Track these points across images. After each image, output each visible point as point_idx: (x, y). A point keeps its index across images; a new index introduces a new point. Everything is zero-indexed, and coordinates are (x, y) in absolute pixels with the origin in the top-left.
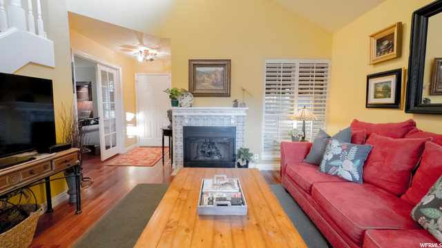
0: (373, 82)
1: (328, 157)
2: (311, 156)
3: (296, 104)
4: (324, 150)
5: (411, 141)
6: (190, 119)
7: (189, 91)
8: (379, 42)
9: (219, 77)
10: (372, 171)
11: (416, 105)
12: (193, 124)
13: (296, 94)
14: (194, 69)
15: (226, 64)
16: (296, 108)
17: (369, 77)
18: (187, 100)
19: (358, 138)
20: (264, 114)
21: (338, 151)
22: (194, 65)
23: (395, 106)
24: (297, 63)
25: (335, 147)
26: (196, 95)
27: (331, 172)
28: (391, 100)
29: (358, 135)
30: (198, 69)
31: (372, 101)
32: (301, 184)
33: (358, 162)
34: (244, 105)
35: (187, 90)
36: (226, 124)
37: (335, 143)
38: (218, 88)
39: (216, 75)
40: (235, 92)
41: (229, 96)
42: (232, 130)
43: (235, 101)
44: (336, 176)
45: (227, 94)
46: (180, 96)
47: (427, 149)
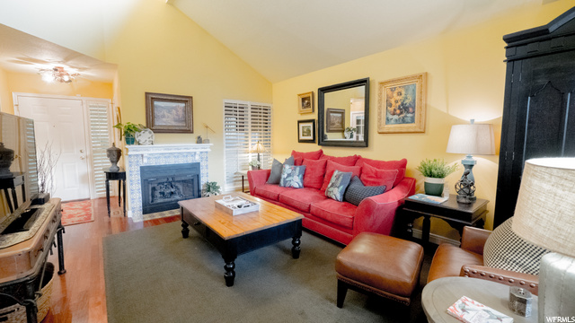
0: (301, 125)
1: (284, 176)
2: (272, 178)
3: (250, 139)
4: (281, 172)
5: (322, 161)
6: (149, 158)
7: (147, 127)
8: (303, 100)
9: (181, 113)
10: (307, 179)
11: (322, 141)
12: (153, 163)
13: (250, 131)
14: (152, 104)
15: (187, 100)
16: (250, 143)
17: (299, 122)
18: (144, 136)
19: (298, 162)
20: (225, 149)
21: (290, 171)
22: (151, 99)
23: (313, 141)
24: (249, 104)
25: (288, 169)
26: (156, 131)
27: (287, 185)
28: (311, 138)
29: (298, 160)
30: (156, 103)
31: (302, 138)
32: (271, 197)
33: (301, 176)
34: (208, 141)
35: (145, 125)
36: (190, 160)
37: (287, 167)
38: (180, 124)
39: (177, 111)
40: (198, 129)
41: (192, 132)
42: (196, 166)
43: (199, 137)
44: (290, 187)
45: (190, 131)
46: (137, 133)
47: (328, 163)
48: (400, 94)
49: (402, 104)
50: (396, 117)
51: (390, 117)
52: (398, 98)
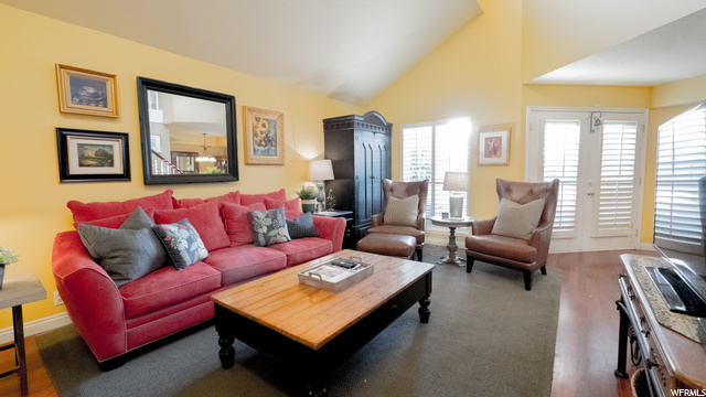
0: (75, 141)
28: (117, 170)
31: (77, 170)
48: (264, 126)
49: (267, 136)
50: (262, 148)
51: (257, 147)
52: (263, 129)
